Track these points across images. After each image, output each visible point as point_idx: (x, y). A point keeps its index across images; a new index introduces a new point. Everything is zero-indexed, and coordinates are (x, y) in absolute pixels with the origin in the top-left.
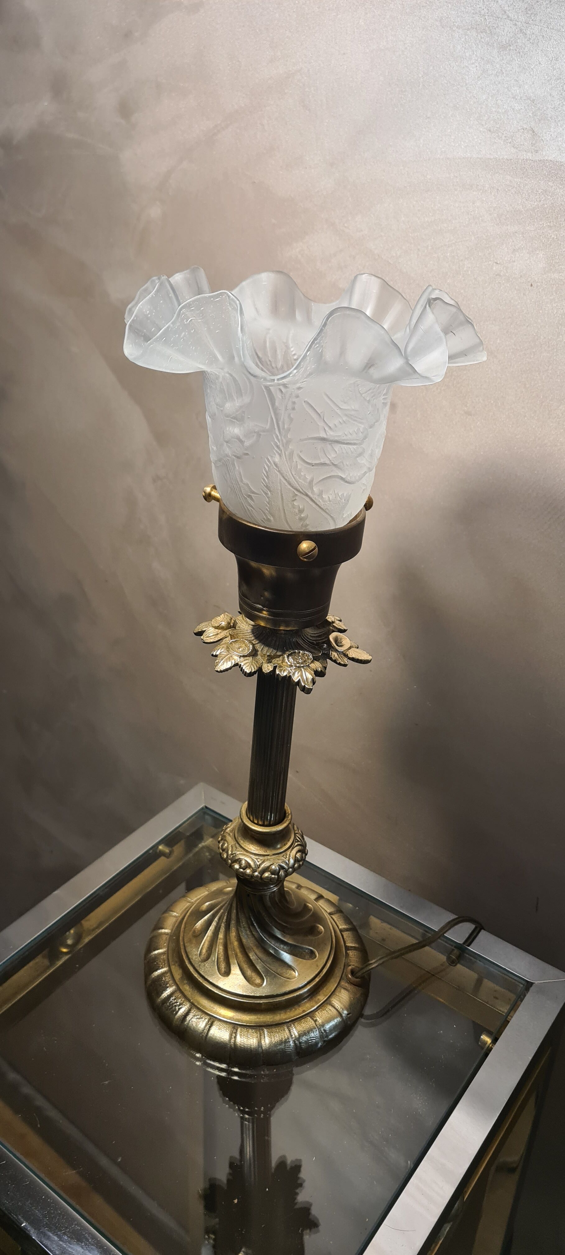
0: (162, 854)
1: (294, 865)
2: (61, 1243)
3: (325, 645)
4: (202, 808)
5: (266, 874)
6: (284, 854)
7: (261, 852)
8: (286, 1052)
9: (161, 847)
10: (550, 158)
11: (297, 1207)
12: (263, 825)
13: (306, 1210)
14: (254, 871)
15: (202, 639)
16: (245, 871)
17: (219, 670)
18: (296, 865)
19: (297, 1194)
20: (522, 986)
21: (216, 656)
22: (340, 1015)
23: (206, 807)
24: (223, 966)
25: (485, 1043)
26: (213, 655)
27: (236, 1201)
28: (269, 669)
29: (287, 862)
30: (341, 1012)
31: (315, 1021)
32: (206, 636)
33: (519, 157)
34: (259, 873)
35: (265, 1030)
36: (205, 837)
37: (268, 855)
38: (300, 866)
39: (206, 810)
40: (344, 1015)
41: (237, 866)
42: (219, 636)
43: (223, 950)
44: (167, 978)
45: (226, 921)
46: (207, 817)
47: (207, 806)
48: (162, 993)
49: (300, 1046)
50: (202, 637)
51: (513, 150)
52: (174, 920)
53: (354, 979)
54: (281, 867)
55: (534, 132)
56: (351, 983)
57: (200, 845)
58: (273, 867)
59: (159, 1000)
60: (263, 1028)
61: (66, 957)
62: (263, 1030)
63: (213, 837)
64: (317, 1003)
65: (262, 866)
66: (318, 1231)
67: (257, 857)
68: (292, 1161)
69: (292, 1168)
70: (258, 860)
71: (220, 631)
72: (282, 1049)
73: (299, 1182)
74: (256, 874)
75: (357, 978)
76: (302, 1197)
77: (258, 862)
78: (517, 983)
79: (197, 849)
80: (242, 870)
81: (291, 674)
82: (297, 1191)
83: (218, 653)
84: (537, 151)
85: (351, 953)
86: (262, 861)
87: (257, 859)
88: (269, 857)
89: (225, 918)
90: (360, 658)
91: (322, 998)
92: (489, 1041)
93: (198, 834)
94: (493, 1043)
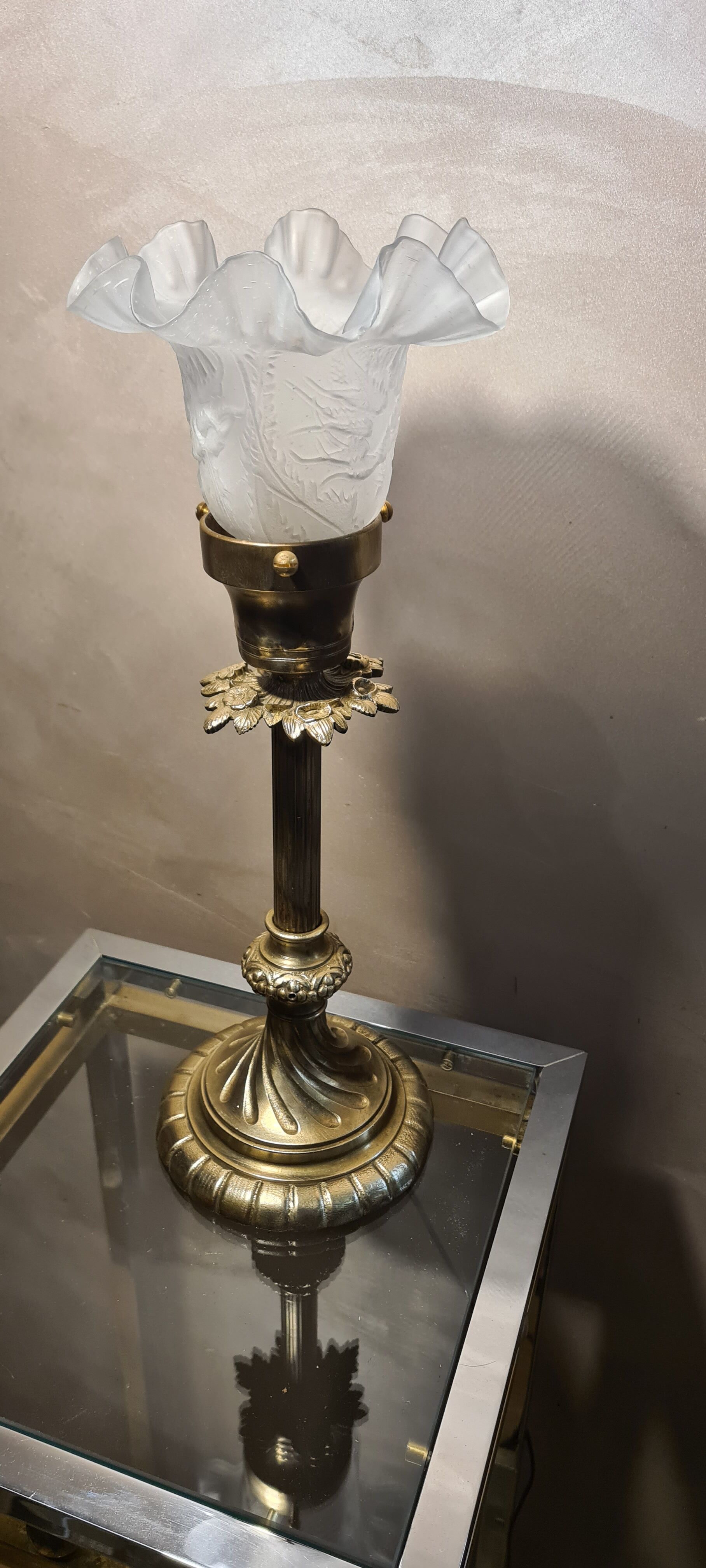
0: (64, 1023)
2: (87, 1501)
4: (100, 959)
9: (60, 1016)
10: (443, 75)
20: (531, 1074)
23: (104, 957)
25: (510, 1144)
27: (285, 1390)
33: (404, 75)
36: (107, 995)
39: (106, 960)
46: (106, 968)
47: (104, 954)
51: (396, 67)
55: (419, 41)
57: (102, 1007)
63: (115, 993)
78: (525, 1072)
79: (98, 1012)
84: (426, 66)
92: (514, 1141)
93: (98, 995)
94: (519, 1141)
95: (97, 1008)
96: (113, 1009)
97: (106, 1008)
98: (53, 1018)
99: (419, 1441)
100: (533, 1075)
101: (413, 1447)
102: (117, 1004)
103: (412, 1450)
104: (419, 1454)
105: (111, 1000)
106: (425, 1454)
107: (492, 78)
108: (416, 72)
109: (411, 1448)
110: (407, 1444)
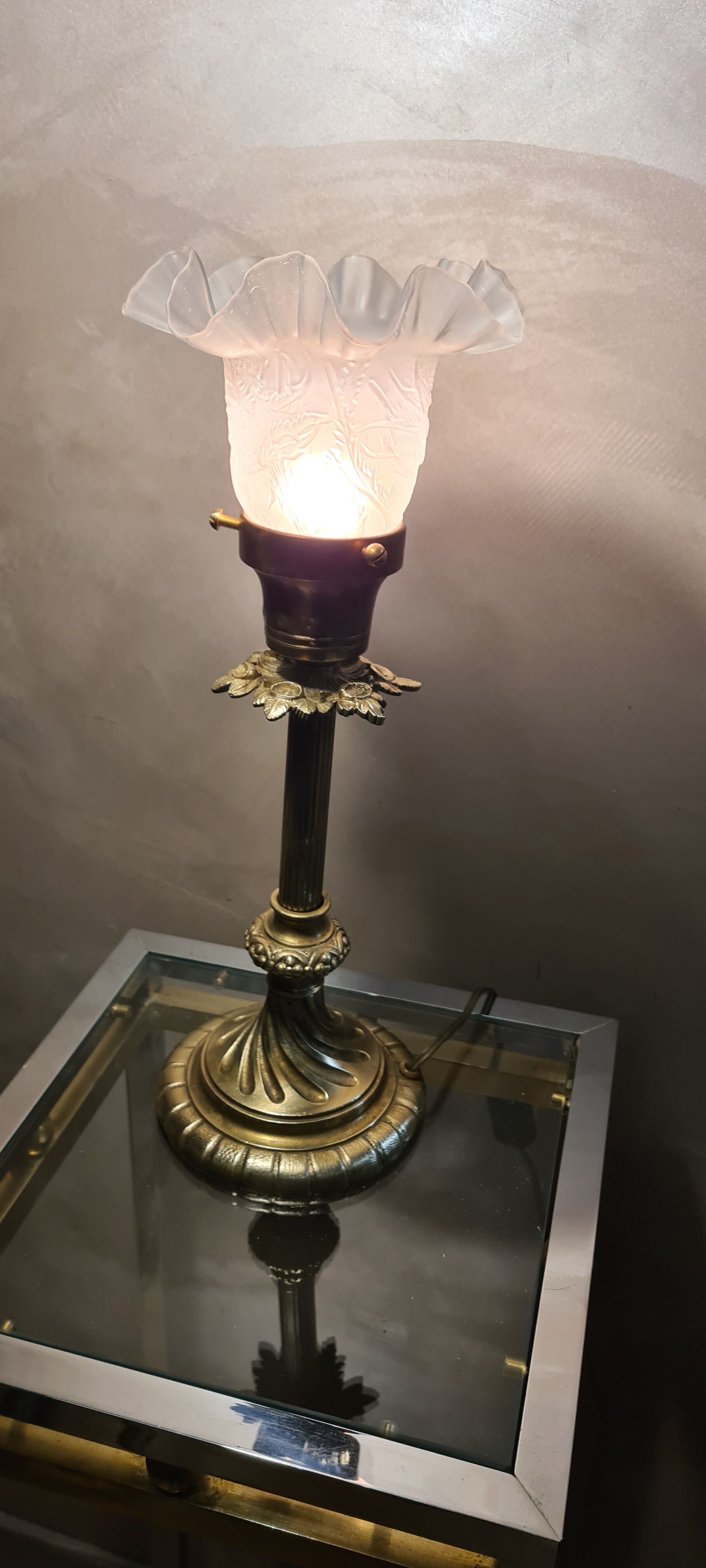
0: (119, 1014)
1: (343, 951)
3: (372, 676)
4: (146, 956)
5: (318, 967)
6: (330, 940)
7: (307, 943)
8: (371, 1163)
9: (115, 1008)
11: (344, 1387)
12: (305, 911)
13: (357, 1387)
14: (304, 965)
15: (230, 694)
16: (293, 968)
17: (273, 718)
18: (345, 951)
19: (342, 1373)
21: (262, 705)
22: (411, 1110)
23: (150, 953)
24: (274, 1092)
25: (559, 1102)
26: (256, 706)
28: (326, 709)
29: (336, 948)
30: (412, 1108)
31: (390, 1124)
32: (235, 689)
34: (311, 966)
35: (341, 1147)
36: (151, 992)
37: (315, 945)
38: (348, 951)
39: (151, 957)
40: (415, 1111)
41: (282, 966)
42: (250, 687)
43: (268, 1075)
44: (204, 1130)
45: (263, 1044)
46: (152, 964)
47: (151, 950)
48: (206, 1146)
49: (384, 1152)
50: (229, 692)
51: (439, 131)
52: (182, 1070)
53: (411, 1074)
54: (333, 955)
55: (461, 109)
56: (408, 1078)
57: (147, 1004)
58: (324, 957)
59: (205, 1154)
60: (338, 1146)
61: (39, 1162)
62: (338, 1148)
63: (157, 989)
64: (384, 1106)
65: (312, 959)
66: (377, 1404)
67: (303, 950)
68: (324, 1343)
69: (324, 1350)
70: (306, 952)
71: (248, 681)
72: (367, 1161)
73: (337, 1361)
74: (307, 968)
75: (414, 1071)
76: (348, 1374)
77: (307, 954)
79: (144, 1009)
80: (289, 968)
81: (357, 707)
82: (341, 1370)
83: (263, 701)
84: (466, 131)
85: (394, 1051)
86: (311, 952)
87: (304, 952)
88: (316, 947)
89: (260, 1040)
90: (410, 686)
91: (386, 1100)
92: (563, 1098)
93: (143, 992)
94: (567, 1100)
95: (141, 1005)
96: (156, 1006)
97: (151, 1005)
98: (108, 1009)
99: (515, 1356)
100: (571, 1042)
101: (510, 1363)
102: (161, 1002)
103: (510, 1366)
104: (516, 1368)
105: (154, 998)
106: (524, 1368)
107: (526, 142)
108: (457, 136)
109: (509, 1364)
110: (504, 1360)
